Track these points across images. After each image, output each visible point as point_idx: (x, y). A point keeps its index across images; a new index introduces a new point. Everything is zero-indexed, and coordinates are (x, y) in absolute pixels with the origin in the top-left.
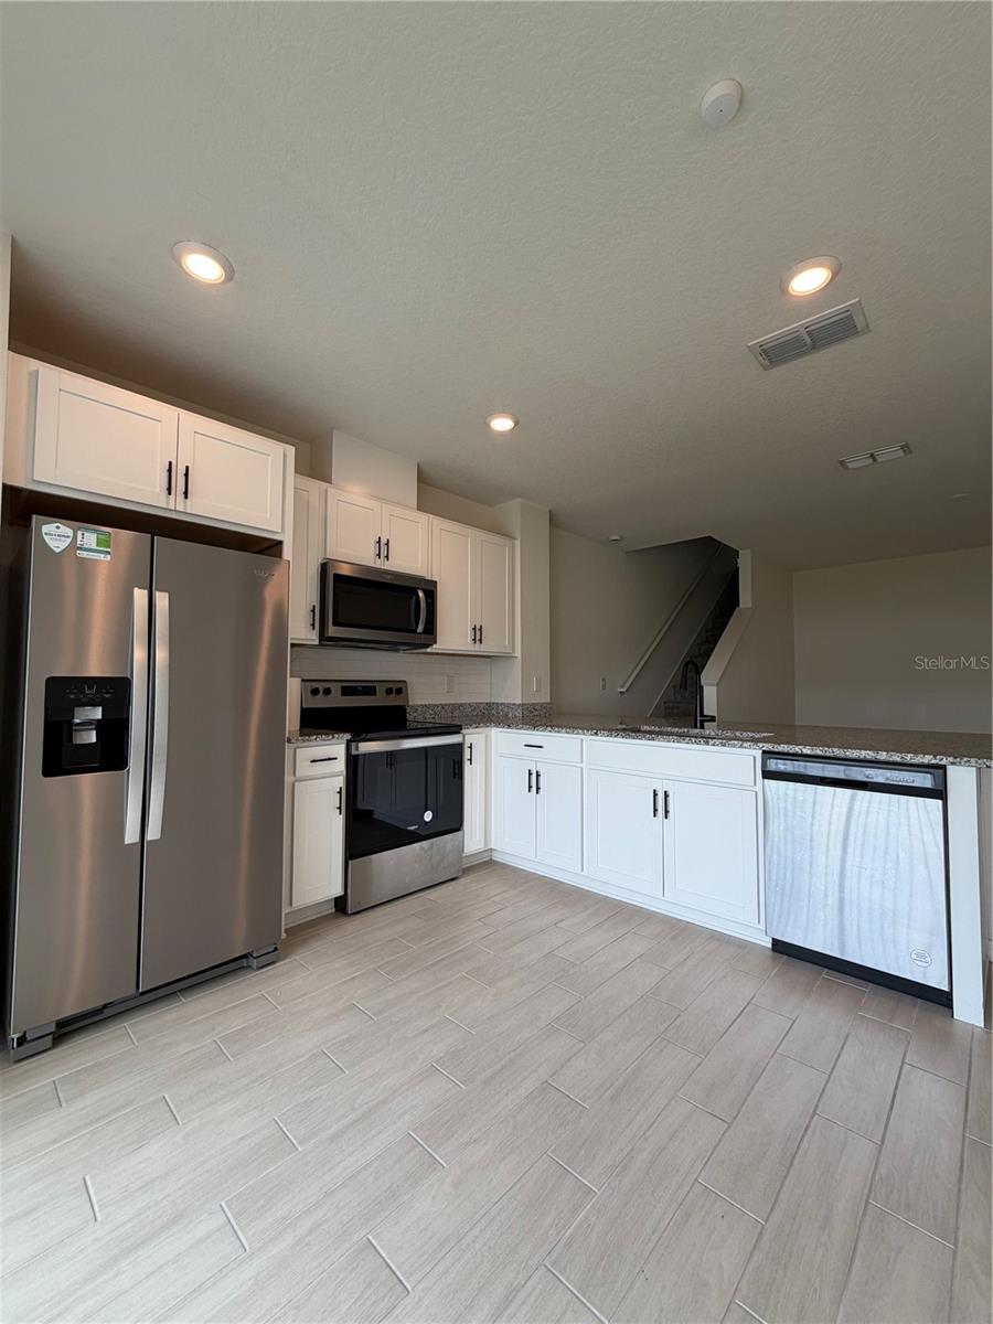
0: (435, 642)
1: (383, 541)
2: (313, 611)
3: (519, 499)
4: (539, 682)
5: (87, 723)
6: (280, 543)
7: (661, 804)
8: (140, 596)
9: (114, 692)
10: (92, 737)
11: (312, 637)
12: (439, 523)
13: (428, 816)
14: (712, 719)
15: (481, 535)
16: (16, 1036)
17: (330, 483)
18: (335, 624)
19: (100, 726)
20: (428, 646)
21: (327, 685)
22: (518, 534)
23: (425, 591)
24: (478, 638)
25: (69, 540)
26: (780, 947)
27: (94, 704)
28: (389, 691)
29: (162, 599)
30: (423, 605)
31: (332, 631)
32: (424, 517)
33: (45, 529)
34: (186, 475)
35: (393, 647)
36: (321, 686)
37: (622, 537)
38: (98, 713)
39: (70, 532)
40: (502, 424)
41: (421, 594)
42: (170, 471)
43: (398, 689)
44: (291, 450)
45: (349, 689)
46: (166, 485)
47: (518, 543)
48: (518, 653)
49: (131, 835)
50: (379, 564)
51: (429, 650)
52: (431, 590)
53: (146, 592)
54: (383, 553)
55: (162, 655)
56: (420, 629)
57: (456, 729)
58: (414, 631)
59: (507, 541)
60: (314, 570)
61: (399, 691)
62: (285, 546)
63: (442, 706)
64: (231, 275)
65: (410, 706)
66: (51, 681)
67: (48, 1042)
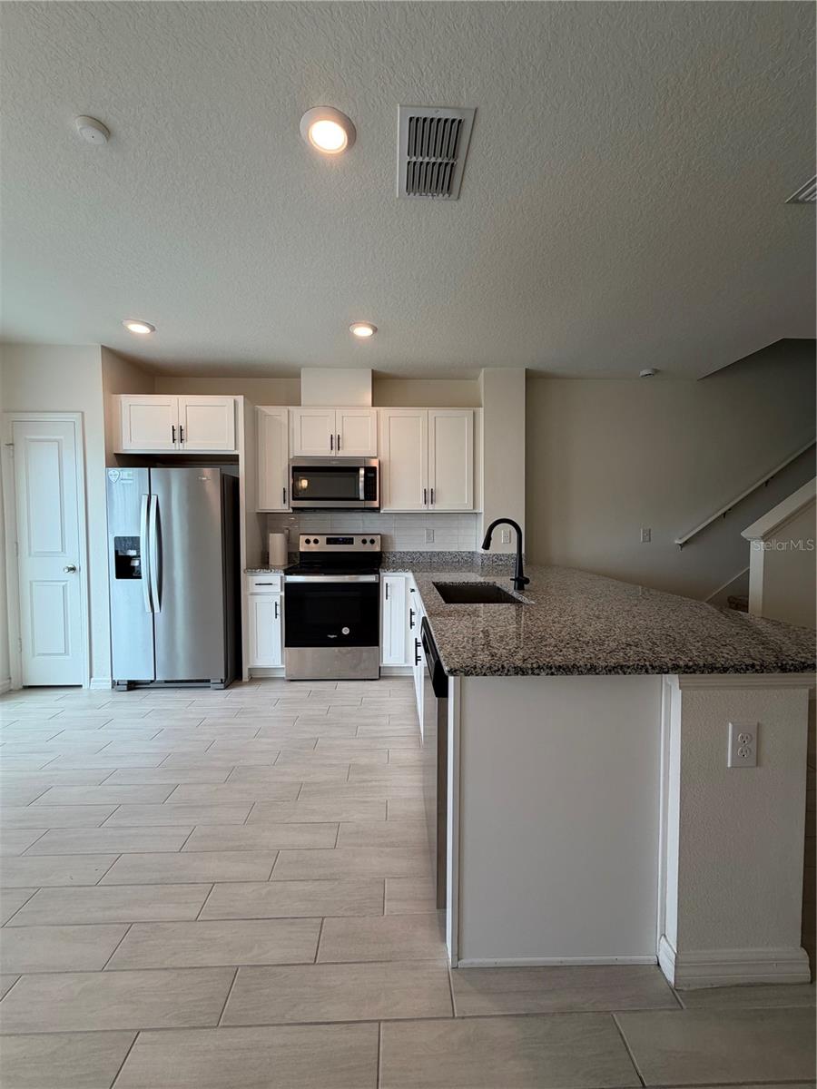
0: (383, 506)
1: (336, 436)
2: (284, 491)
3: (484, 370)
6: (236, 455)
8: (144, 498)
11: (286, 508)
12: (387, 412)
13: (346, 631)
15: (435, 413)
17: (299, 404)
20: (378, 509)
21: (315, 537)
22: (483, 402)
24: (429, 499)
25: (118, 477)
29: (153, 499)
31: (294, 504)
32: (376, 411)
33: (110, 473)
34: (181, 430)
36: (311, 538)
39: (118, 473)
40: (362, 332)
41: (361, 471)
42: (173, 430)
43: (373, 540)
44: (240, 398)
45: (332, 540)
46: (171, 438)
47: (482, 410)
48: (481, 509)
50: (332, 454)
51: (381, 511)
53: (146, 496)
54: (335, 445)
56: (362, 498)
59: (467, 412)
60: (286, 465)
61: (372, 542)
62: (240, 457)
63: (421, 554)
64: (153, 329)
65: (389, 553)
66: (116, 538)
67: (125, 688)
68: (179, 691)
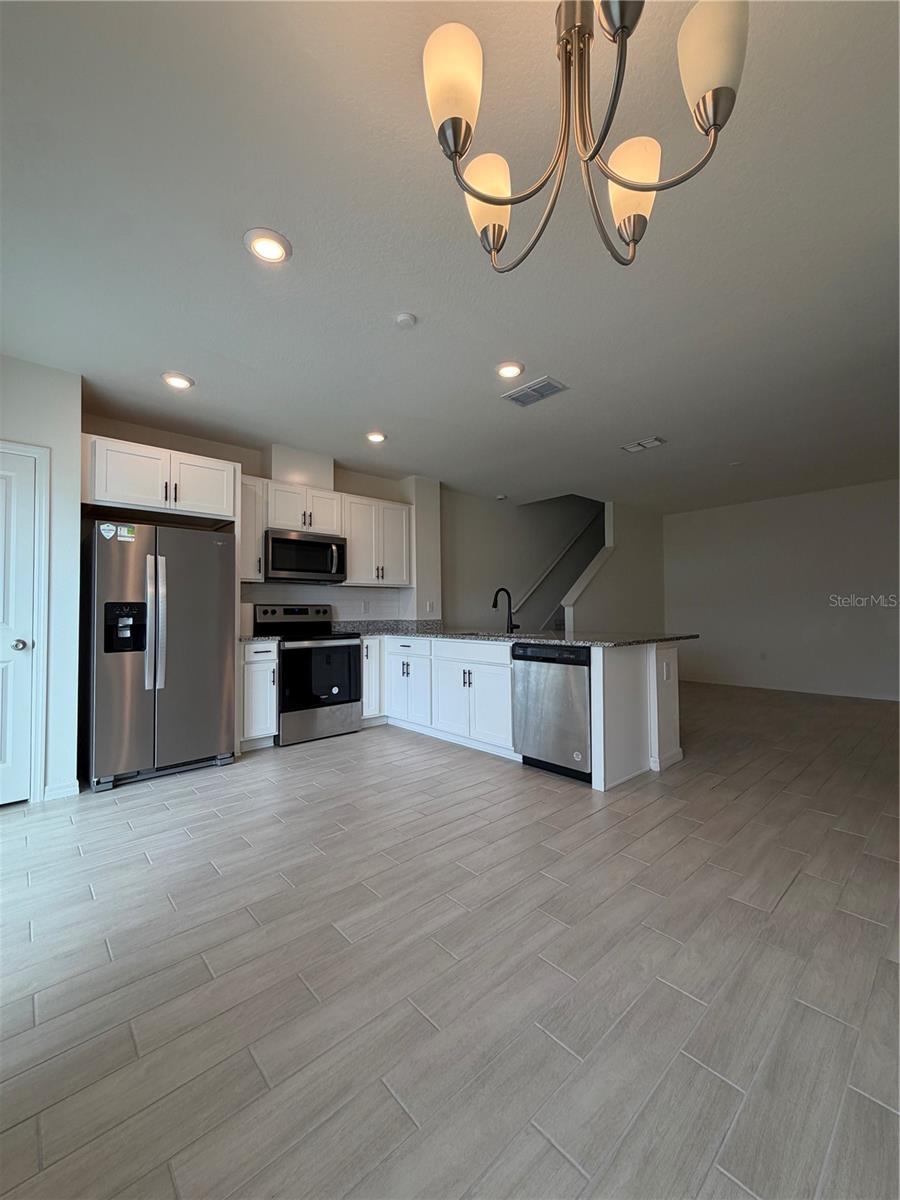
0: (346, 579)
1: (308, 513)
2: (260, 561)
3: (414, 477)
4: (431, 606)
5: (126, 626)
6: (233, 522)
7: (467, 678)
8: (150, 559)
9: (138, 610)
10: (128, 634)
11: (260, 578)
12: (348, 498)
13: (335, 690)
14: (517, 627)
15: (382, 504)
16: (96, 780)
17: (271, 478)
18: (273, 569)
19: (132, 628)
20: (341, 582)
21: (273, 608)
22: (414, 502)
23: (337, 546)
24: (380, 574)
25: (113, 533)
26: (527, 761)
27: (129, 617)
28: (318, 612)
29: (161, 560)
30: (335, 554)
31: (272, 574)
32: (338, 495)
33: (102, 527)
34: (176, 488)
35: (317, 582)
36: (269, 609)
37: (506, 497)
38: (130, 621)
39: (114, 528)
40: (376, 438)
41: (334, 548)
42: (166, 487)
43: (326, 610)
44: (239, 466)
45: (289, 611)
46: (164, 495)
47: (413, 507)
48: (414, 585)
49: (148, 686)
50: (305, 529)
51: (343, 584)
52: (342, 545)
53: (153, 557)
54: (308, 521)
55: (162, 590)
56: (334, 571)
57: (357, 636)
58: (330, 572)
59: (405, 507)
60: (260, 535)
61: (325, 612)
62: (236, 524)
63: (360, 622)
64: (192, 383)
65: (335, 622)
66: (106, 604)
67: (110, 785)
68: (183, 775)
